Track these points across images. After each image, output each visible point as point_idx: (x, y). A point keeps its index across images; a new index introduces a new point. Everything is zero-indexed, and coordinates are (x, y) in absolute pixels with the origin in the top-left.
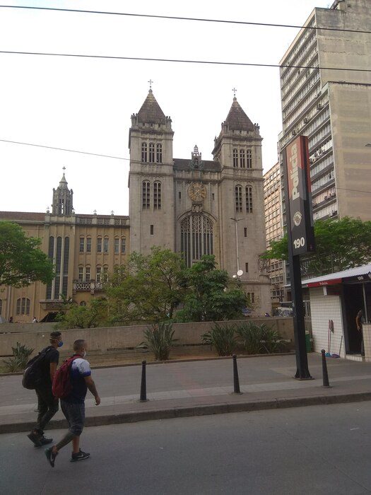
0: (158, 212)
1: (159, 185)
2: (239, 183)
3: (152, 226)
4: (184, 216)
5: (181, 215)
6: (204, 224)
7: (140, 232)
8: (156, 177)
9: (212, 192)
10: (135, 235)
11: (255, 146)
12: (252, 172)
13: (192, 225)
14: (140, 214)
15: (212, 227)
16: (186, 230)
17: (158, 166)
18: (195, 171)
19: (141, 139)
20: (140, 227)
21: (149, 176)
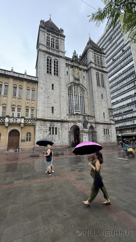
0: (56, 77)
2: (97, 71)
4: (70, 85)
5: (68, 83)
6: (80, 91)
7: (45, 87)
8: (55, 57)
9: (83, 75)
10: (42, 88)
11: (103, 56)
12: (102, 68)
13: (74, 90)
14: (45, 75)
15: (84, 93)
16: (71, 93)
17: (56, 51)
18: (75, 63)
19: (46, 34)
20: (45, 84)
21: (51, 55)
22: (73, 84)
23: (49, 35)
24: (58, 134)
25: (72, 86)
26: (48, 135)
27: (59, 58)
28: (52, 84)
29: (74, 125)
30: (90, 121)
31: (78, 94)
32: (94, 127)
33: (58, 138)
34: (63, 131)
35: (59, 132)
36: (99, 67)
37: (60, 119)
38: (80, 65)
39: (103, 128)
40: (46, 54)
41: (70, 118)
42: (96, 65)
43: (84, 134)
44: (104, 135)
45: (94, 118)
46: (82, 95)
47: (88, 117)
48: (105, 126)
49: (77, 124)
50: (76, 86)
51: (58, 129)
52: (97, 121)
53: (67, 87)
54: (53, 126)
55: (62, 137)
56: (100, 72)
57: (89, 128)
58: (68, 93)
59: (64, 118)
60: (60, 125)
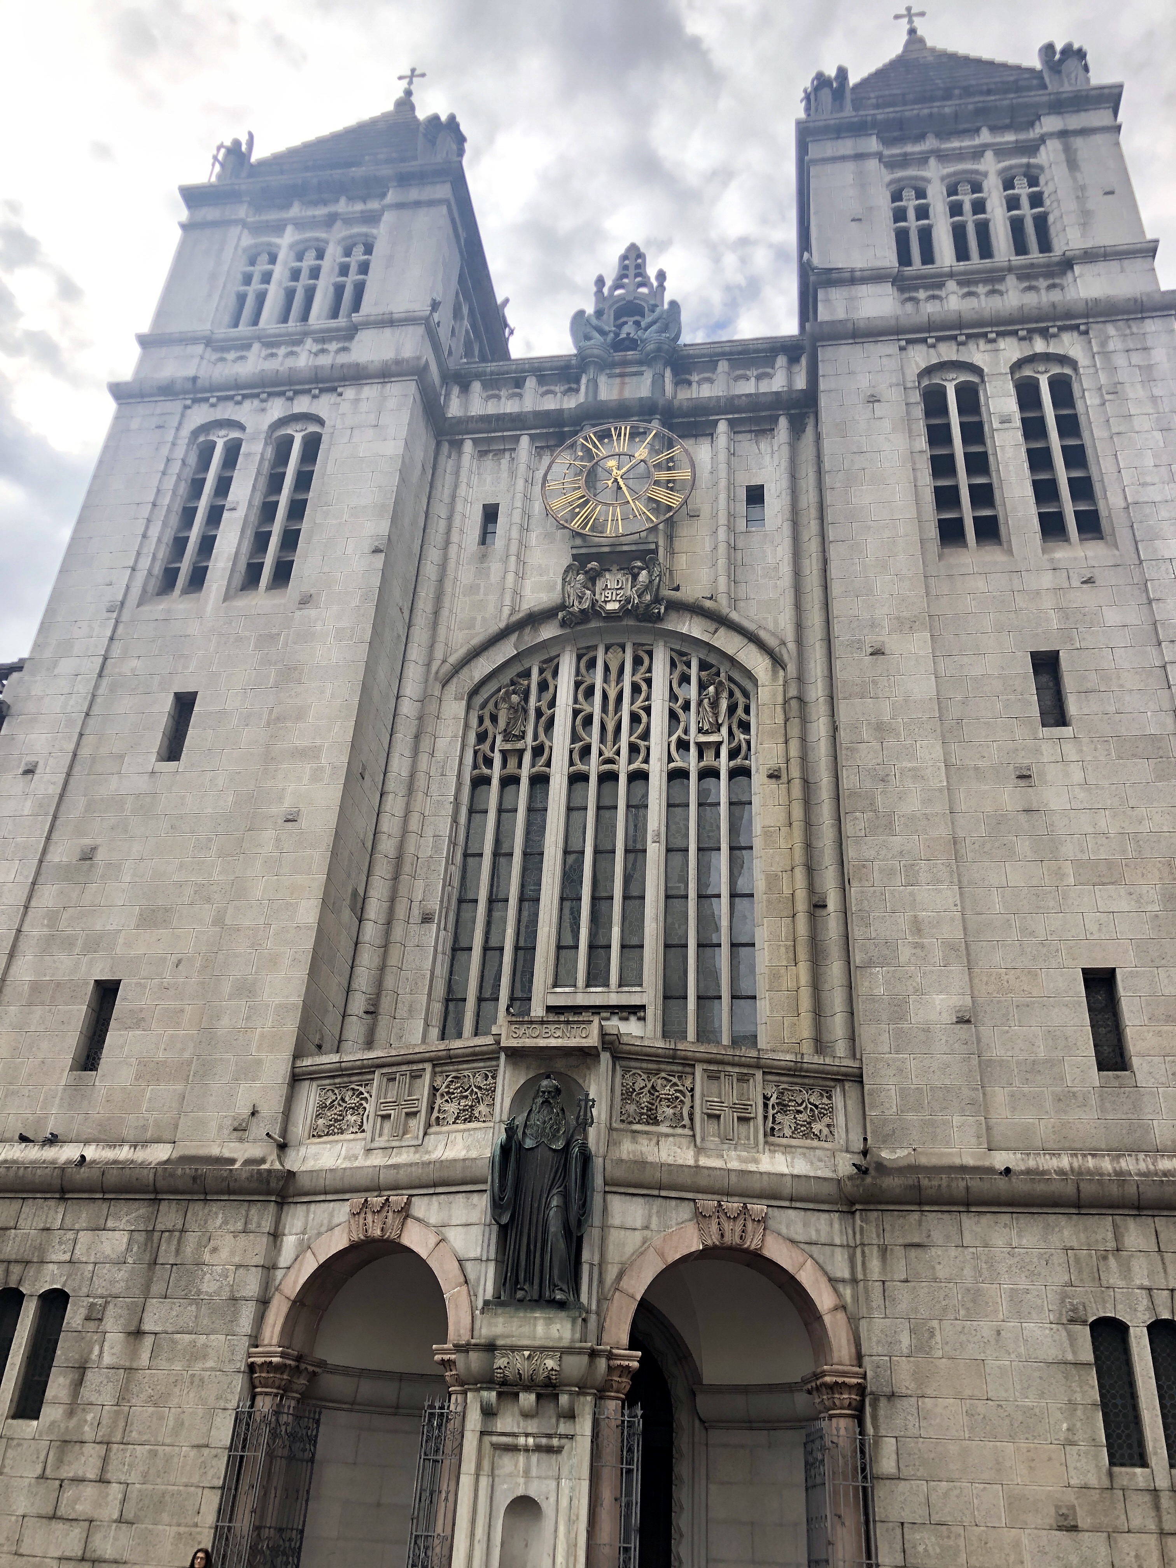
0: (262, 602)
1: (312, 446)
2: (948, 352)
3: (186, 701)
4: (507, 650)
5: (476, 641)
6: (673, 697)
7: (71, 747)
8: (291, 399)
9: (747, 479)
10: (29, 772)
11: (1063, 134)
12: (1057, 281)
13: (576, 713)
14: (117, 622)
15: (744, 717)
16: (521, 753)
17: (323, 341)
18: (618, 371)
19: (246, 232)
20: (87, 714)
21: (245, 397)
22: (548, 631)
23: (279, 228)
24: (50, 1413)
25: (550, 665)
27: (334, 389)
28: (178, 697)
29: (358, 1235)
30: (699, 1150)
31: (642, 743)
32: (825, 1279)
33: (42, 1477)
34: (145, 1355)
35: (89, 1375)
36: (989, 288)
37: (160, 1153)
38: (695, 378)
39: (1075, 1310)
40: (187, 407)
41: (335, 1128)
42: (926, 287)
43: (507, 1422)
44: (1116, 1469)
45: (825, 1101)
46: (701, 747)
47: (675, 1080)
48: (1112, 1262)
49: (405, 1213)
50: (609, 654)
51: (83, 1312)
52: (901, 1153)
53: (452, 688)
54: (7, 1272)
55: (108, 1476)
56: (989, 346)
57: (633, 1297)
58: (475, 766)
59: (241, 1129)
60: (129, 1249)
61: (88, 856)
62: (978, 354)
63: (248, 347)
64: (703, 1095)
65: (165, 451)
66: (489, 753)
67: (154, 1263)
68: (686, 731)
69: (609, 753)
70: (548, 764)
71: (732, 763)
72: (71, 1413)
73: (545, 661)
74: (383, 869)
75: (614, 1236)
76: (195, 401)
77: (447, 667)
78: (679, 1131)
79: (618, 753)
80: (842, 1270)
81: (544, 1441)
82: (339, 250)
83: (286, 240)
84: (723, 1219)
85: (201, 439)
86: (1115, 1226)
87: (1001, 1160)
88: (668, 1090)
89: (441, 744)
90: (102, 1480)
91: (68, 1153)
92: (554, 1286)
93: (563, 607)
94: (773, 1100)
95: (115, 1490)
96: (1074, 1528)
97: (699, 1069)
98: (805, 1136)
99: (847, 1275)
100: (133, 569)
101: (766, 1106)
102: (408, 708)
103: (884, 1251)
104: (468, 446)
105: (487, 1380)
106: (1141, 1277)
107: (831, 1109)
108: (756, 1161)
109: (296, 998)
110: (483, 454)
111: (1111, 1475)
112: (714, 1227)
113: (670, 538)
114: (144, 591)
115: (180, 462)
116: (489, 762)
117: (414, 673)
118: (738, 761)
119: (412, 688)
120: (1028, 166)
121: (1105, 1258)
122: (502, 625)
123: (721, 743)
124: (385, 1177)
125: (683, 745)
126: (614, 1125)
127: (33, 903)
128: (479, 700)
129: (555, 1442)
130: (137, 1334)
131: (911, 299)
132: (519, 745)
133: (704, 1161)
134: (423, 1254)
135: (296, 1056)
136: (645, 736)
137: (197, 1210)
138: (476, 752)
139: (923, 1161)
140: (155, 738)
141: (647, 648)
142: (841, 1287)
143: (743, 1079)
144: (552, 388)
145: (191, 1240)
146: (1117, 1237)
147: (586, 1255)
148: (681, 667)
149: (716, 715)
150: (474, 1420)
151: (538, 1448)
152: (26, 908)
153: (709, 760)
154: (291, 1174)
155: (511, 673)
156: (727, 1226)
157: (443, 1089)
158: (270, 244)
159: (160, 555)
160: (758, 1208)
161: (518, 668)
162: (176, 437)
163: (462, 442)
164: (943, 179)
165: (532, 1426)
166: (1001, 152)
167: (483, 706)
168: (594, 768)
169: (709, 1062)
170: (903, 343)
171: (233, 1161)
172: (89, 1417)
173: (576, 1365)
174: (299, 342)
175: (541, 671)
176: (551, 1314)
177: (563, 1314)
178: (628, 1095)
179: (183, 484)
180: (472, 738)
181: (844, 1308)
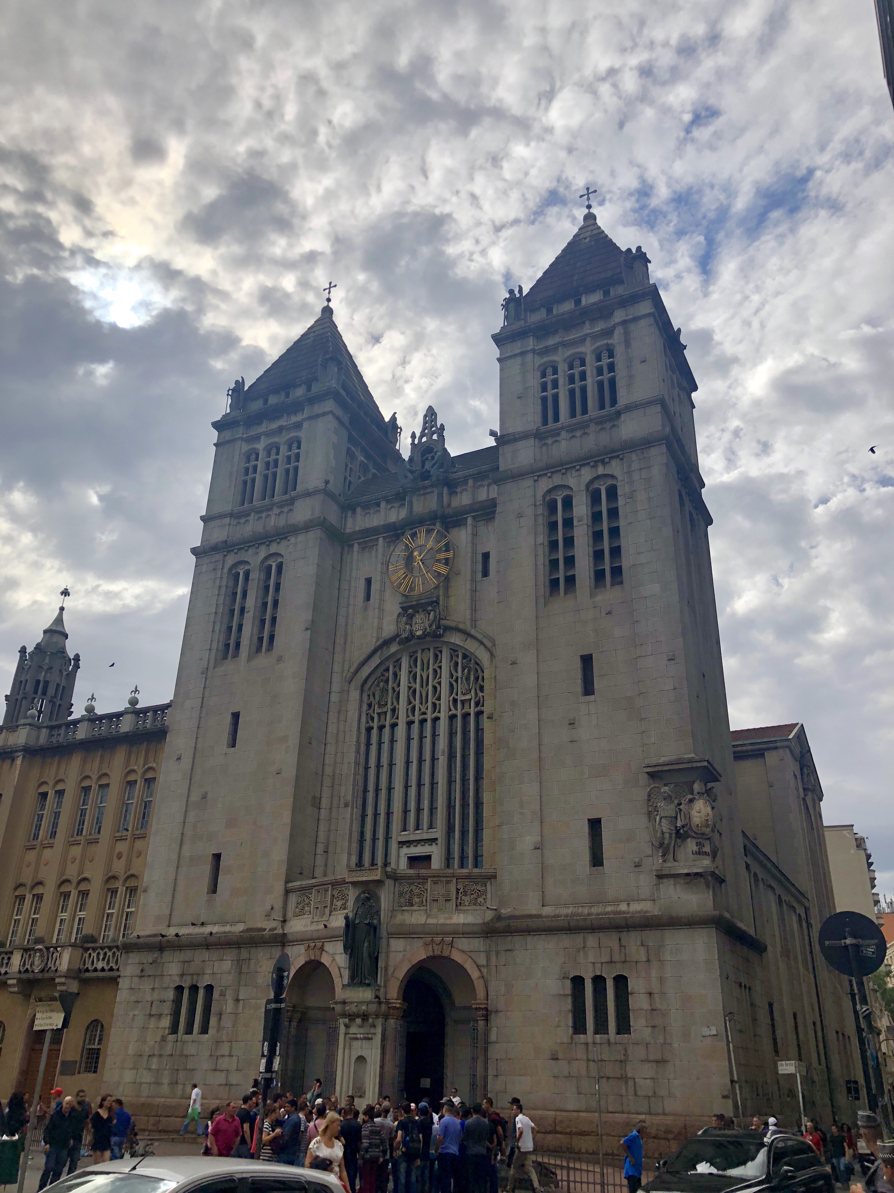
0: (263, 660)
1: (280, 567)
2: (557, 480)
3: (236, 716)
4: (376, 661)
5: (361, 659)
6: (452, 676)
7: (193, 745)
8: (268, 545)
9: (482, 549)
10: (179, 759)
11: (624, 323)
12: (615, 423)
13: (410, 688)
14: (206, 678)
15: (482, 683)
16: (385, 713)
17: (281, 507)
18: (422, 492)
19: (243, 442)
20: (198, 727)
21: (249, 547)
22: (394, 648)
23: (257, 438)
24: (212, 1031)
25: (398, 663)
26: (164, 1039)
27: (286, 538)
28: (233, 714)
29: (308, 959)
30: (428, 916)
31: (437, 702)
32: (475, 966)
33: (211, 1055)
34: (241, 1008)
35: (223, 1016)
36: (582, 432)
37: (240, 927)
38: (459, 490)
39: (565, 974)
40: (225, 556)
41: (300, 913)
42: (552, 436)
43: (353, 1030)
44: (576, 1036)
45: (484, 888)
46: (463, 702)
47: (420, 886)
48: (581, 953)
49: (322, 949)
50: (424, 654)
51: (219, 993)
52: (509, 910)
53: (353, 684)
54: (192, 979)
55: (232, 1054)
56: (577, 474)
57: (398, 979)
58: (367, 722)
59: (268, 916)
60: (232, 967)
61: (204, 797)
62: (571, 480)
63: (249, 515)
64: (431, 892)
65: (218, 583)
66: (372, 715)
67: (240, 973)
68: (457, 695)
69: (423, 710)
70: (397, 718)
71: (476, 709)
72: (218, 1031)
73: (395, 662)
74: (327, 782)
75: (392, 955)
76: (229, 552)
77: (350, 675)
78: (422, 908)
79: (427, 709)
80: (482, 961)
81: (366, 1036)
82: (286, 447)
83: (261, 446)
84: (434, 945)
85: (233, 572)
86: (584, 938)
87: (547, 911)
88: (417, 891)
89: (350, 714)
90: (231, 1056)
91: (207, 929)
92: (366, 978)
93: (397, 636)
94: (461, 890)
95: (235, 1059)
96: (557, 1059)
97: (429, 879)
98: (475, 905)
99: (485, 963)
100: (210, 650)
101: (458, 893)
102: (334, 698)
103: (497, 953)
104: (356, 547)
105: (344, 1015)
106: (591, 959)
107: (485, 892)
108: (451, 918)
109: (285, 857)
110: (364, 549)
111: (572, 1038)
112: (431, 949)
113: (447, 588)
114: (216, 659)
115: (225, 587)
116: (372, 719)
117: (336, 678)
118: (479, 708)
119: (336, 687)
120: (608, 345)
121: (579, 951)
122: (373, 648)
123: (471, 699)
124: (315, 935)
125: (455, 701)
126: (395, 908)
127: (187, 820)
128: (367, 687)
129: (370, 1036)
130: (237, 1000)
131: (545, 444)
132: (385, 710)
133: (431, 921)
134: (327, 965)
135: (287, 882)
136: (439, 699)
137: (253, 950)
138: (367, 714)
139: (517, 913)
140: (225, 736)
141: (440, 649)
142: (482, 969)
143: (448, 882)
144: (394, 505)
145: (252, 962)
146: (584, 942)
147: (379, 965)
148: (454, 658)
149: (469, 684)
150: (342, 1029)
151: (365, 1038)
152: (184, 823)
153: (466, 709)
154: (284, 935)
155: (381, 670)
156: (435, 947)
157: (336, 896)
158: (254, 449)
159: (221, 639)
160: (448, 939)
161: (383, 667)
162: (222, 574)
163: (353, 545)
164: (565, 360)
165: (362, 1030)
166: (595, 337)
167: (370, 689)
168: (417, 718)
169: (434, 877)
170: (536, 478)
171: (265, 930)
172: (224, 1032)
173: (373, 1008)
174: (271, 509)
175: (395, 667)
176: (365, 988)
177: (369, 988)
178: (401, 894)
179: (228, 598)
180: (365, 707)
181: (483, 977)
